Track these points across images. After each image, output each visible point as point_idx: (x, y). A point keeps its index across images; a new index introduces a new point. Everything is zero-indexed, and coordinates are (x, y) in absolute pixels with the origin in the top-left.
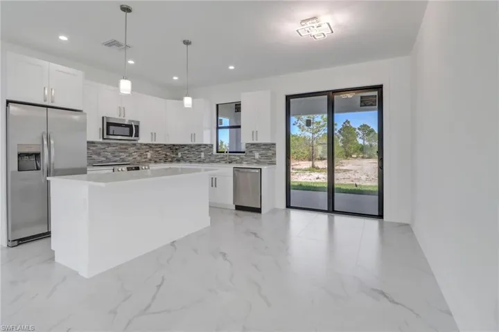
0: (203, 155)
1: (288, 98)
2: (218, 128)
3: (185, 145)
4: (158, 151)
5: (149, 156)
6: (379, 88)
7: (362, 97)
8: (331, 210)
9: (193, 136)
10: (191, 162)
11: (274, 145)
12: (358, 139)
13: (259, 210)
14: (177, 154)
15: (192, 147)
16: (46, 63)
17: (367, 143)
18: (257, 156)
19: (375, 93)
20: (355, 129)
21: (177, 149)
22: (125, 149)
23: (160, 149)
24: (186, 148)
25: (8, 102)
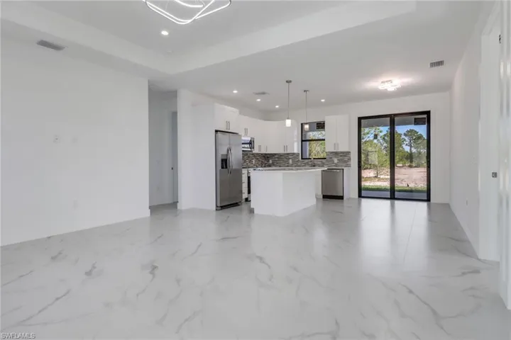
0: (291, 161)
1: (360, 119)
2: (302, 141)
6: (428, 113)
7: (415, 119)
8: (393, 197)
9: (285, 147)
11: (349, 153)
12: (404, 146)
13: (341, 198)
14: (268, 161)
15: (282, 156)
16: (226, 107)
17: (414, 150)
18: (336, 161)
19: (425, 116)
20: (400, 135)
21: (268, 157)
24: (276, 156)
25: (216, 131)
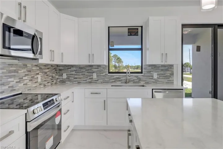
0: (95, 76)
2: (110, 49)
3: (72, 66)
4: (46, 73)
5: (39, 80)
10: (79, 83)
14: (61, 75)
15: (82, 68)
18: (155, 76)
21: (60, 70)
22: (15, 71)
23: (47, 70)
24: (74, 69)
